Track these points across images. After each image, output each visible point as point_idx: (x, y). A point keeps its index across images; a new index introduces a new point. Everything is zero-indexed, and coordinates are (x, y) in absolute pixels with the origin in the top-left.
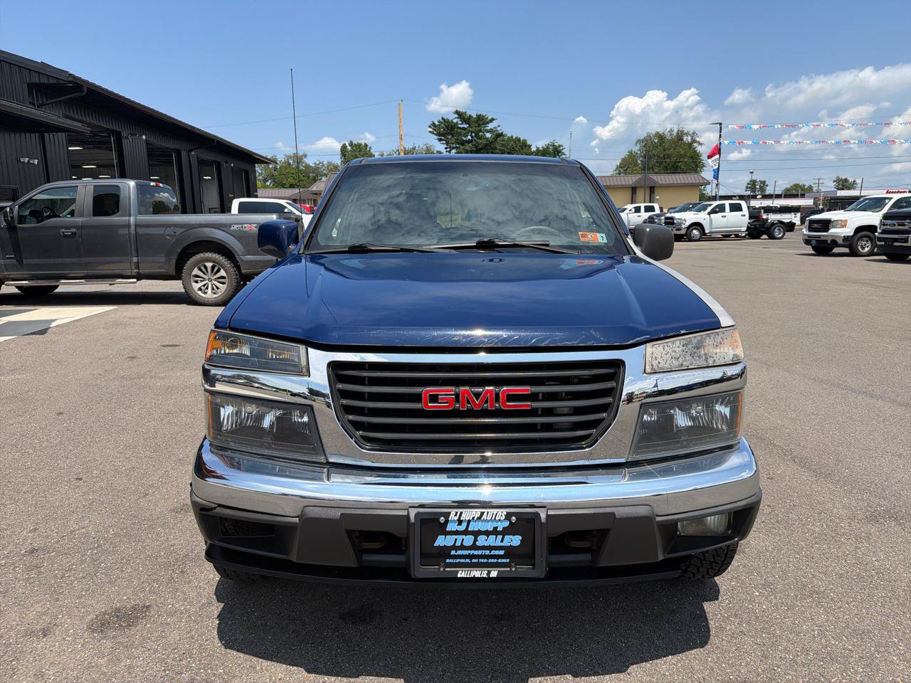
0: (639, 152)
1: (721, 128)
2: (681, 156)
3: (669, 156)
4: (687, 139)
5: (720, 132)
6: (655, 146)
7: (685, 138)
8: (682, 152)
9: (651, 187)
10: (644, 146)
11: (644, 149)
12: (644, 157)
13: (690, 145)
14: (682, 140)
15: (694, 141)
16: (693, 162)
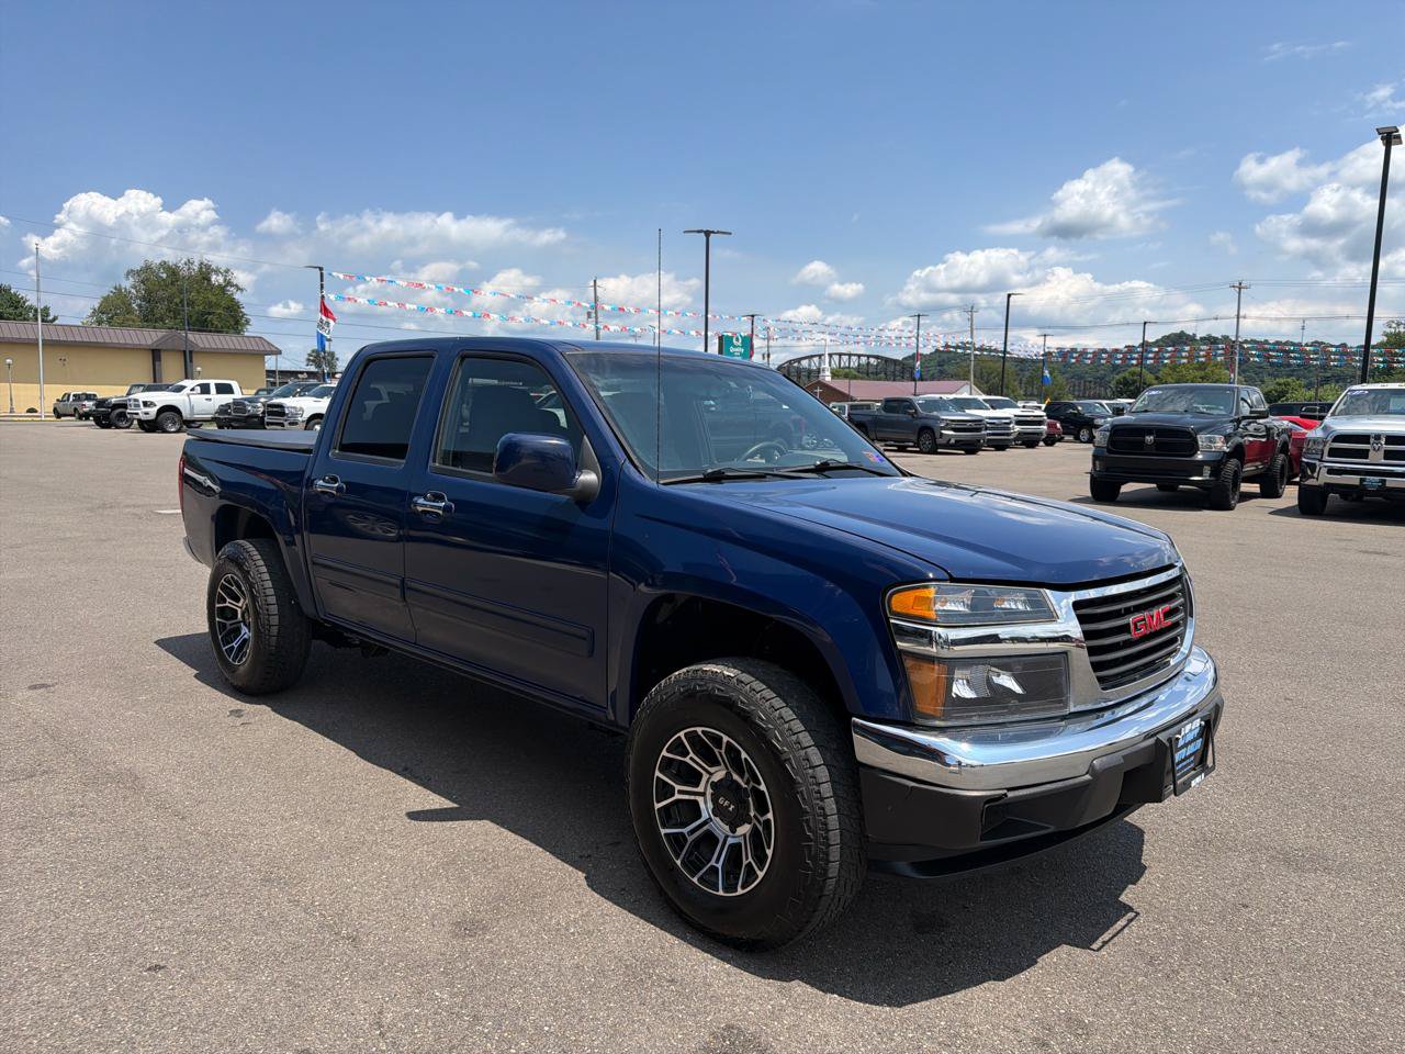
0: (133, 291)
1: (322, 275)
2: (210, 304)
3: (191, 303)
4: (216, 279)
5: (322, 280)
6: (163, 284)
7: (213, 278)
8: (213, 299)
9: (153, 351)
10: (143, 282)
11: (142, 286)
12: (143, 298)
13: (222, 289)
14: (209, 280)
15: (229, 283)
16: (232, 316)
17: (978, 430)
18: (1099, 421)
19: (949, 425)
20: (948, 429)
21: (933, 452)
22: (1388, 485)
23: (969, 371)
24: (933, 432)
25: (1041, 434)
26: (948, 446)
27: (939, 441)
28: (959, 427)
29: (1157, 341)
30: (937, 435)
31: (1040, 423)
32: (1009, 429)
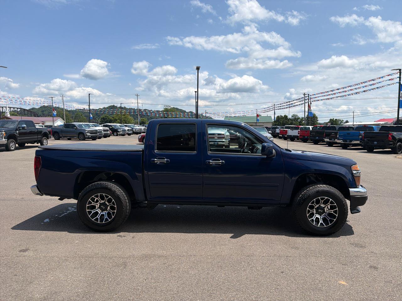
17: (97, 133)
18: (119, 130)
19: (89, 132)
20: (88, 133)
21: (84, 140)
22: (219, 144)
23: (64, 115)
24: (84, 134)
25: (108, 134)
26: (89, 138)
27: (86, 137)
28: (91, 132)
29: (107, 107)
30: (85, 135)
31: (108, 131)
32: (102, 133)
